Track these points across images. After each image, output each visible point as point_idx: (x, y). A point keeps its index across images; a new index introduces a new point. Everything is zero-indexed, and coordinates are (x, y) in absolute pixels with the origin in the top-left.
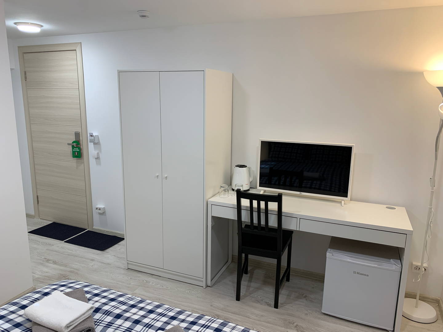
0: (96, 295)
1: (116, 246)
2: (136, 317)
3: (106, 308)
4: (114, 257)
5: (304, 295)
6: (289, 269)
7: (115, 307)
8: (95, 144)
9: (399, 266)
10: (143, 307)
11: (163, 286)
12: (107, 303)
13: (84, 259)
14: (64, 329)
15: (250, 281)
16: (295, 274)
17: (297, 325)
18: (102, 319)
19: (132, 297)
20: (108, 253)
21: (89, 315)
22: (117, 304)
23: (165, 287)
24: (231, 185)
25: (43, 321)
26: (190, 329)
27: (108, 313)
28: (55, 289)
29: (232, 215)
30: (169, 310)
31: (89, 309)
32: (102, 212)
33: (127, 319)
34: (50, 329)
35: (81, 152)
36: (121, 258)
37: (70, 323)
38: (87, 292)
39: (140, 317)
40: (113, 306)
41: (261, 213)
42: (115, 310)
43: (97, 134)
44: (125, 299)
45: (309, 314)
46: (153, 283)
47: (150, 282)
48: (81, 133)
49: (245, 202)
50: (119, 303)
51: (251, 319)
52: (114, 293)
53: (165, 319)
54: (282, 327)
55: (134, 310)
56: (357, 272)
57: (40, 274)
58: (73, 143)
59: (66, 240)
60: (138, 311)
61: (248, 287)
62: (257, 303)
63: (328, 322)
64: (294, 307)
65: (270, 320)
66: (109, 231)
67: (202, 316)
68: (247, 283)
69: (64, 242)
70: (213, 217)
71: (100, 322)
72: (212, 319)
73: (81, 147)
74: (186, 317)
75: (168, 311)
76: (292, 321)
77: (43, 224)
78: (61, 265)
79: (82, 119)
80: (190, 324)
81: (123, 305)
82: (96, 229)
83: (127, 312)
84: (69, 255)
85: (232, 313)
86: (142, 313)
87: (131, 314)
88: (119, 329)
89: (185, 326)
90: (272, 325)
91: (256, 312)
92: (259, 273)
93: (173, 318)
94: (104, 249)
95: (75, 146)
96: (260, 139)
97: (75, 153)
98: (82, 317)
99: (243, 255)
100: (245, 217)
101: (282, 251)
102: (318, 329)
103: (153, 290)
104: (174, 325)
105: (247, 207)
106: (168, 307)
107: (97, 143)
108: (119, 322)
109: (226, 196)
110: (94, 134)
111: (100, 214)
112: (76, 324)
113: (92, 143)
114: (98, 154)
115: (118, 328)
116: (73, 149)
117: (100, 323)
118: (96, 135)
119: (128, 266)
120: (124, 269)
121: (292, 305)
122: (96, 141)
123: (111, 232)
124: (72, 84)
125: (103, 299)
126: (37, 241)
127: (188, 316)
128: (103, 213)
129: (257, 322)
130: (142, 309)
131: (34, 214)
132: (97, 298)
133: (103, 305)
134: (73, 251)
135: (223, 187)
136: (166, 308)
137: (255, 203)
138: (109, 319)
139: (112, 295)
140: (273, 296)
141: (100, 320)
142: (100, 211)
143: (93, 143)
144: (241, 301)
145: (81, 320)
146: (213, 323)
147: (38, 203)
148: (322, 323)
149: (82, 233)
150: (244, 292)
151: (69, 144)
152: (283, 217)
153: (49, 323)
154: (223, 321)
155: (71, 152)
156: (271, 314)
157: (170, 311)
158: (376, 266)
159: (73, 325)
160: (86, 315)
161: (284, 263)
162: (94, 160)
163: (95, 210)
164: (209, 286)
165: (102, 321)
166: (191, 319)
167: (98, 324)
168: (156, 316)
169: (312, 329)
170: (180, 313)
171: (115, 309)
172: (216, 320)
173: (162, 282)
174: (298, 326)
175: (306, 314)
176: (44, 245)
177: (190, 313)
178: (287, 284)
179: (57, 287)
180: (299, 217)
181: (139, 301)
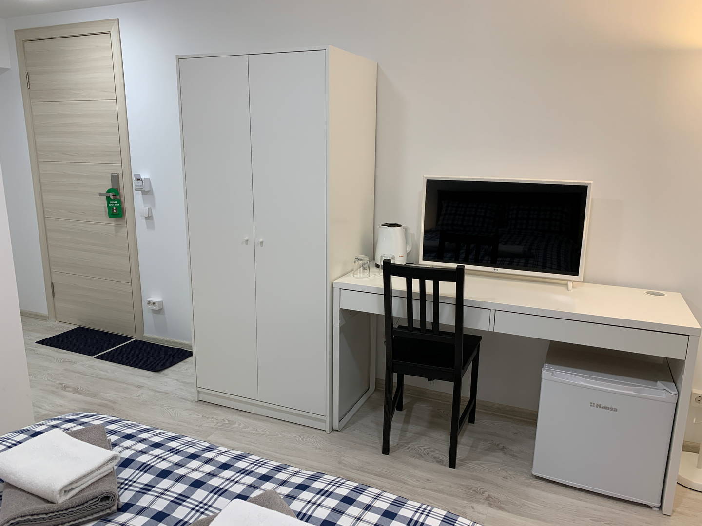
0: (129, 437)
1: (181, 364)
2: (196, 476)
3: (143, 459)
4: (176, 381)
5: (501, 446)
6: (474, 401)
7: (160, 458)
8: (144, 193)
9: (673, 393)
10: (212, 459)
11: (258, 429)
12: (145, 451)
13: (125, 385)
14: (58, 496)
15: (407, 421)
16: (484, 411)
17: (489, 496)
18: (133, 478)
19: (193, 442)
20: (166, 375)
21: (110, 471)
22: (165, 452)
23: (260, 432)
24: (374, 259)
25: (22, 481)
26: (296, 498)
27: (145, 468)
28: (54, 426)
29: (376, 307)
30: (259, 463)
31: (110, 460)
32: (157, 309)
33: (180, 479)
34: (32, 495)
35: (122, 207)
36: (188, 383)
37: (71, 484)
38: (113, 432)
39: (203, 476)
40: (157, 456)
41: (426, 302)
42: (160, 462)
43: (148, 177)
44: (180, 444)
45: (511, 478)
46: (240, 424)
47: (235, 423)
48: (120, 176)
49: (398, 283)
50: (168, 451)
51: (408, 484)
52: (160, 434)
53: (249, 480)
54: (463, 499)
55: (194, 464)
56: (597, 404)
57: (49, 408)
58: (108, 192)
59: (98, 355)
60: (203, 465)
61: (404, 431)
62: (418, 458)
63: (544, 491)
64: (483, 465)
65: (441, 487)
66: (169, 341)
67: (319, 475)
68: (401, 425)
69: (95, 358)
70: (343, 311)
71: (130, 483)
72: (337, 480)
73: (122, 199)
74: (289, 476)
75: (257, 466)
76: (480, 489)
77: (61, 329)
78: (86, 395)
79: (122, 151)
80: (296, 488)
81: (175, 454)
82: (149, 338)
83: (182, 466)
84: (100, 378)
85: (376, 475)
86: (209, 468)
87: (189, 470)
88: (164, 496)
89: (286, 493)
90: (445, 496)
91: (418, 473)
92: (422, 409)
93: (265, 478)
94: (159, 369)
95: (112, 197)
96: (425, 176)
97: (113, 210)
98: (95, 474)
99: (395, 375)
100: (398, 309)
101: (463, 369)
102: (525, 504)
103: (240, 435)
104: (265, 490)
105: (402, 292)
106: (258, 458)
107: (147, 193)
108: (165, 483)
109: (366, 275)
110: (142, 177)
111: (154, 311)
112: (83, 487)
113: (140, 192)
114: (150, 210)
115: (162, 494)
116: (108, 202)
117: (130, 485)
118: (146, 177)
119: (198, 396)
120: (192, 401)
121: (479, 462)
122: (146, 189)
123: (173, 342)
124: (105, 91)
125: (140, 444)
126: (50, 356)
127: (293, 475)
128: (159, 311)
129: (420, 490)
130: (208, 461)
131: (47, 313)
132: (128, 443)
133: (138, 454)
134: (107, 372)
135: (361, 260)
136: (254, 461)
137: (416, 283)
138: (147, 478)
139: (157, 437)
140: (446, 448)
141: (130, 481)
142: (154, 308)
143: (142, 191)
144: (392, 454)
145: (94, 480)
146: (338, 487)
147: (54, 295)
148: (533, 492)
149: (125, 343)
150: (397, 441)
151: (101, 195)
152: (465, 309)
153: (32, 485)
154: (358, 484)
155: (105, 208)
156: (444, 477)
157: (260, 466)
158: (632, 393)
159: (77, 489)
160: (102, 470)
161: (466, 393)
162: (144, 221)
163: (146, 304)
164: (336, 430)
165: (134, 482)
166: (298, 480)
167: (126, 487)
168: (235, 475)
169: (515, 503)
170: (279, 469)
171: (159, 460)
172: (345, 482)
173: (255, 422)
174: (491, 498)
175: (505, 478)
176: (61, 362)
177: (297, 470)
178: (470, 426)
179: (60, 423)
180: (493, 308)
181: (205, 447)
